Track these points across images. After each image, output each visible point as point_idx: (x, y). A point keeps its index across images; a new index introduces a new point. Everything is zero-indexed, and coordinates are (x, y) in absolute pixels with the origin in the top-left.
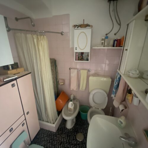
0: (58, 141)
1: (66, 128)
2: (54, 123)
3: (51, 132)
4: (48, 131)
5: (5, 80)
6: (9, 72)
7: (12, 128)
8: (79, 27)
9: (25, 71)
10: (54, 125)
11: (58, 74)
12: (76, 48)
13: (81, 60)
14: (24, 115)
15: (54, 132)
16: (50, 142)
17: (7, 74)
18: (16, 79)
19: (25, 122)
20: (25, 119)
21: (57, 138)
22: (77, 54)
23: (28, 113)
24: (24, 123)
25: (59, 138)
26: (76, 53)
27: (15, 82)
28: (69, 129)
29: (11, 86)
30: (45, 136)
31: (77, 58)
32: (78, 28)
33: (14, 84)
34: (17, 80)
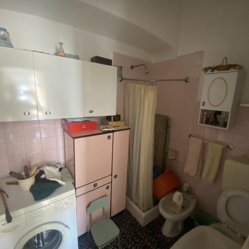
0: (142, 241)
1: (161, 231)
2: (144, 211)
3: (138, 222)
4: (134, 218)
5: (103, 130)
6: (110, 123)
7: (96, 184)
8: (215, 70)
9: (125, 125)
10: (143, 215)
11: (169, 141)
12: (204, 103)
13: (212, 124)
14: (111, 176)
15: (141, 225)
16: (131, 234)
17: (108, 124)
18: (113, 131)
19: (110, 185)
20: (111, 182)
21: (142, 236)
22: (205, 113)
23: (116, 177)
24: (108, 186)
25: (145, 238)
26: (204, 111)
27: (111, 134)
28: (164, 236)
29: (107, 138)
30: (128, 222)
31: (205, 119)
32: (213, 71)
33: (110, 136)
34: (115, 133)
